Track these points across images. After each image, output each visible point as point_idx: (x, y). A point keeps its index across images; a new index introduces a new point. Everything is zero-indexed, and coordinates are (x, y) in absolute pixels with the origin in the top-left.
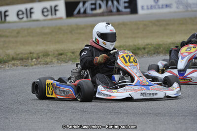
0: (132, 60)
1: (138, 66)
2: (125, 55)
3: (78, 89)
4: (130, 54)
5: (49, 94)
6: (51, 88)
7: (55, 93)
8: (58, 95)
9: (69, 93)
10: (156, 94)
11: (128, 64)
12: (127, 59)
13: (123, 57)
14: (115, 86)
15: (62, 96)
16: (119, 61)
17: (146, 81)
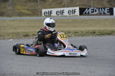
0: (64, 37)
1: (67, 40)
3: (37, 50)
5: (22, 52)
7: (25, 52)
9: (32, 51)
10: (76, 54)
11: (63, 38)
12: (62, 36)
13: (60, 35)
15: (29, 53)
16: (58, 37)
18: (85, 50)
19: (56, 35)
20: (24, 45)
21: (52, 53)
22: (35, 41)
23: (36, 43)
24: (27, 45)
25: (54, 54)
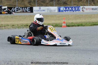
0: (54, 30)
2: (51, 27)
4: (53, 27)
6: (18, 40)
7: (20, 42)
8: (22, 43)
10: (65, 44)
11: (52, 31)
12: (52, 29)
13: (50, 28)
14: (48, 40)
15: (24, 43)
16: (48, 30)
17: (61, 38)
18: (71, 40)
19: (46, 28)
20: (17, 36)
21: (46, 43)
22: (27, 33)
23: (27, 35)
24: (20, 36)
25: (47, 44)
